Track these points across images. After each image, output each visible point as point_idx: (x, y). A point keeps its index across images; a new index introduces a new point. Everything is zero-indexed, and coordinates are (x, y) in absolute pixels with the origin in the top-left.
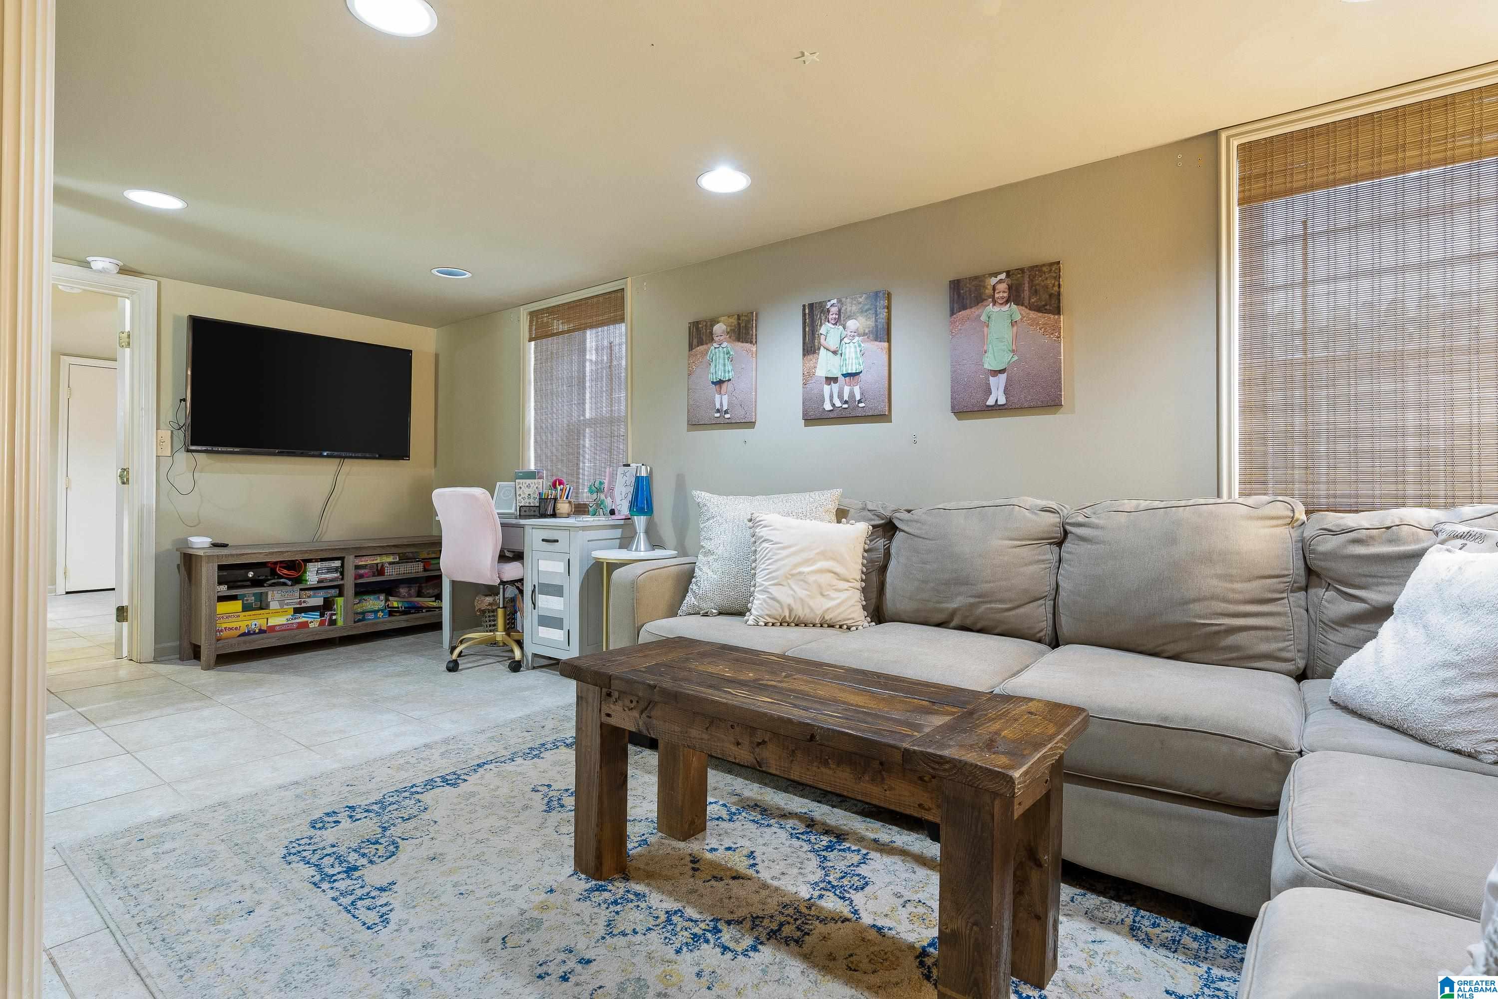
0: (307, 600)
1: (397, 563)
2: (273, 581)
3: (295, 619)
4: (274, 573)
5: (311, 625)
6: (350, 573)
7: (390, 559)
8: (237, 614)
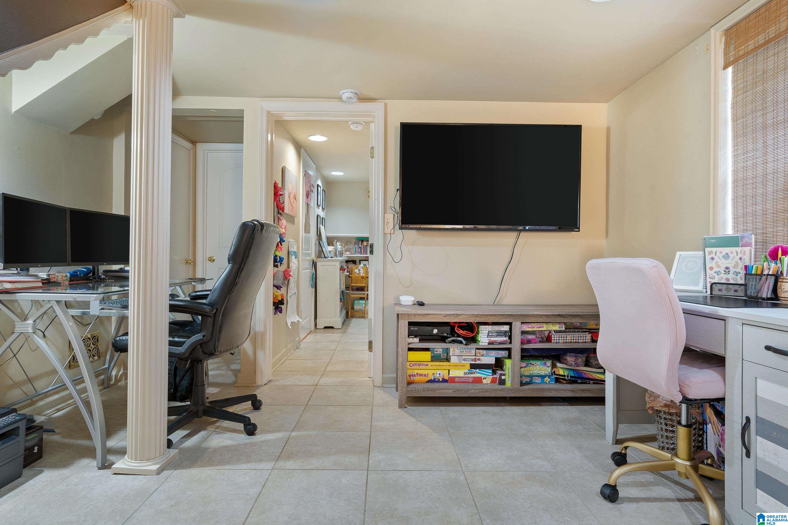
0: (480, 358)
1: (564, 332)
2: (452, 339)
3: (471, 373)
4: (453, 333)
5: (484, 381)
6: (517, 337)
7: (557, 327)
8: (426, 363)
